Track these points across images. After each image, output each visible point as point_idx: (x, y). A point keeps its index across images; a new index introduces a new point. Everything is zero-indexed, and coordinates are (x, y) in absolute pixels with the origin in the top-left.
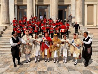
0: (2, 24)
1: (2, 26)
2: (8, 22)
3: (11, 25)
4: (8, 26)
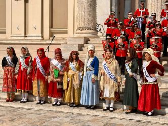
0: (76, 31)
1: (75, 35)
2: (91, 25)
3: (99, 34)
4: (91, 37)
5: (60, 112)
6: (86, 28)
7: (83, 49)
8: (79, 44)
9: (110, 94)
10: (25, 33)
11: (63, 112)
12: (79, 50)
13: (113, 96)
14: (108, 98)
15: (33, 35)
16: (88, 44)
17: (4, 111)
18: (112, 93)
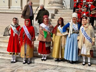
0: (48, 5)
4: (59, 9)
5: (47, 65)
6: (55, 3)
7: (54, 17)
8: (51, 14)
9: (87, 52)
10: (9, 6)
11: (50, 65)
12: (52, 18)
13: (89, 53)
14: (84, 55)
15: (15, 7)
16: (57, 13)
17: (3, 63)
18: (88, 51)
